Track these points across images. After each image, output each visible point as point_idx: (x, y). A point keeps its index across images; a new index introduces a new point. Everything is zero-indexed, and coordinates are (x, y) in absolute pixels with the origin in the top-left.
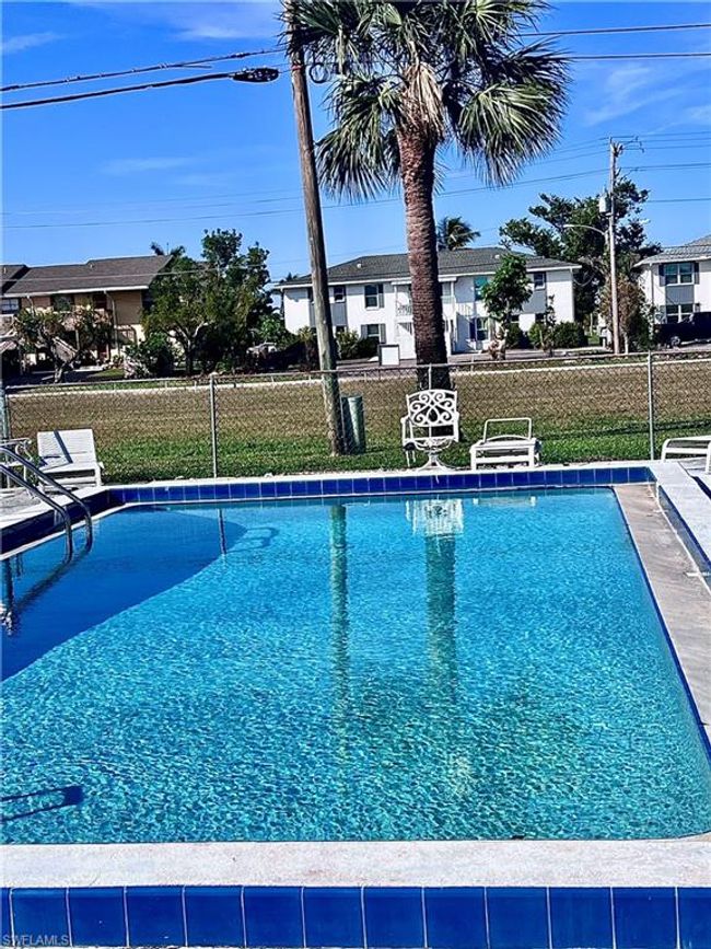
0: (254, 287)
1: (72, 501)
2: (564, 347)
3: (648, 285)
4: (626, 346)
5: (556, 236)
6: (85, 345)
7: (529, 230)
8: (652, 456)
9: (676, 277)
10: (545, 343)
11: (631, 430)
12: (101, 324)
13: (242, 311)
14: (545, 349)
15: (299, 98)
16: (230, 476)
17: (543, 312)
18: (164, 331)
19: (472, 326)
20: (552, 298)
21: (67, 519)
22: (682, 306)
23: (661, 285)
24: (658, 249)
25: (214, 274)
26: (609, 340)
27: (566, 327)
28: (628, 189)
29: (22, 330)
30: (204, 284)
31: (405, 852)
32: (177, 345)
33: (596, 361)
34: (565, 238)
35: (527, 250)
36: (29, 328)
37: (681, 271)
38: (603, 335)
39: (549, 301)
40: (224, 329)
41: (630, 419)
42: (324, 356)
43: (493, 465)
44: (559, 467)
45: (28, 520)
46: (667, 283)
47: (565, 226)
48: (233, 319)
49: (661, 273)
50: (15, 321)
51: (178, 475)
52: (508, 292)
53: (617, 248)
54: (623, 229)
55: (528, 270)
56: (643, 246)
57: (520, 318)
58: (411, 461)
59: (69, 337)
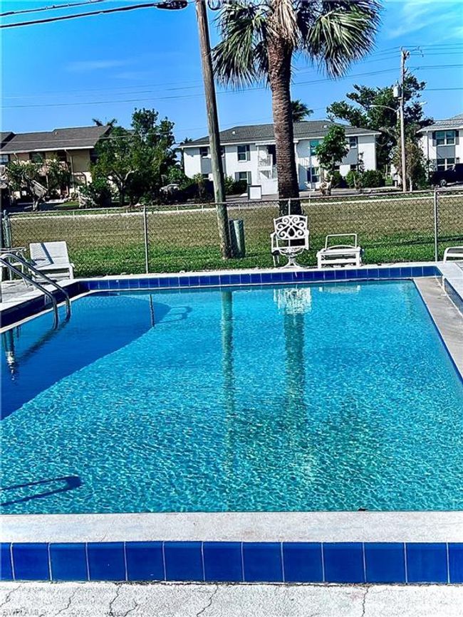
0: (165, 147)
1: (56, 289)
2: (370, 187)
3: (425, 145)
4: (411, 186)
5: (364, 113)
6: (53, 185)
7: (346, 109)
8: (436, 259)
9: (443, 140)
10: (357, 184)
11: (420, 242)
12: (63, 171)
13: (157, 163)
14: (357, 188)
15: (201, 20)
16: (158, 272)
17: (356, 163)
18: (105, 177)
19: (309, 173)
20: (362, 154)
21: (54, 300)
22: (448, 159)
23: (433, 146)
24: (432, 121)
25: (138, 138)
26: (399, 182)
27: (371, 174)
28: (411, 81)
29: (12, 175)
30: (131, 145)
31: (307, 520)
32: (113, 186)
33: (391, 196)
34: (370, 114)
35: (345, 122)
36: (16, 174)
37: (447, 136)
38: (394, 179)
39: (360, 156)
40: (145, 175)
41: (418, 234)
42: (218, 193)
43: (331, 265)
44: (375, 266)
45: (28, 301)
46: (438, 144)
47: (370, 106)
48: (151, 168)
49: (434, 138)
50: (6, 170)
51: (123, 272)
52: (333, 151)
53: (406, 121)
54: (408, 108)
55: (346, 136)
56: (422, 119)
57: (340, 167)
58: (276, 262)
59: (42, 180)
